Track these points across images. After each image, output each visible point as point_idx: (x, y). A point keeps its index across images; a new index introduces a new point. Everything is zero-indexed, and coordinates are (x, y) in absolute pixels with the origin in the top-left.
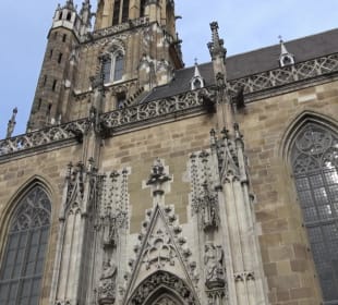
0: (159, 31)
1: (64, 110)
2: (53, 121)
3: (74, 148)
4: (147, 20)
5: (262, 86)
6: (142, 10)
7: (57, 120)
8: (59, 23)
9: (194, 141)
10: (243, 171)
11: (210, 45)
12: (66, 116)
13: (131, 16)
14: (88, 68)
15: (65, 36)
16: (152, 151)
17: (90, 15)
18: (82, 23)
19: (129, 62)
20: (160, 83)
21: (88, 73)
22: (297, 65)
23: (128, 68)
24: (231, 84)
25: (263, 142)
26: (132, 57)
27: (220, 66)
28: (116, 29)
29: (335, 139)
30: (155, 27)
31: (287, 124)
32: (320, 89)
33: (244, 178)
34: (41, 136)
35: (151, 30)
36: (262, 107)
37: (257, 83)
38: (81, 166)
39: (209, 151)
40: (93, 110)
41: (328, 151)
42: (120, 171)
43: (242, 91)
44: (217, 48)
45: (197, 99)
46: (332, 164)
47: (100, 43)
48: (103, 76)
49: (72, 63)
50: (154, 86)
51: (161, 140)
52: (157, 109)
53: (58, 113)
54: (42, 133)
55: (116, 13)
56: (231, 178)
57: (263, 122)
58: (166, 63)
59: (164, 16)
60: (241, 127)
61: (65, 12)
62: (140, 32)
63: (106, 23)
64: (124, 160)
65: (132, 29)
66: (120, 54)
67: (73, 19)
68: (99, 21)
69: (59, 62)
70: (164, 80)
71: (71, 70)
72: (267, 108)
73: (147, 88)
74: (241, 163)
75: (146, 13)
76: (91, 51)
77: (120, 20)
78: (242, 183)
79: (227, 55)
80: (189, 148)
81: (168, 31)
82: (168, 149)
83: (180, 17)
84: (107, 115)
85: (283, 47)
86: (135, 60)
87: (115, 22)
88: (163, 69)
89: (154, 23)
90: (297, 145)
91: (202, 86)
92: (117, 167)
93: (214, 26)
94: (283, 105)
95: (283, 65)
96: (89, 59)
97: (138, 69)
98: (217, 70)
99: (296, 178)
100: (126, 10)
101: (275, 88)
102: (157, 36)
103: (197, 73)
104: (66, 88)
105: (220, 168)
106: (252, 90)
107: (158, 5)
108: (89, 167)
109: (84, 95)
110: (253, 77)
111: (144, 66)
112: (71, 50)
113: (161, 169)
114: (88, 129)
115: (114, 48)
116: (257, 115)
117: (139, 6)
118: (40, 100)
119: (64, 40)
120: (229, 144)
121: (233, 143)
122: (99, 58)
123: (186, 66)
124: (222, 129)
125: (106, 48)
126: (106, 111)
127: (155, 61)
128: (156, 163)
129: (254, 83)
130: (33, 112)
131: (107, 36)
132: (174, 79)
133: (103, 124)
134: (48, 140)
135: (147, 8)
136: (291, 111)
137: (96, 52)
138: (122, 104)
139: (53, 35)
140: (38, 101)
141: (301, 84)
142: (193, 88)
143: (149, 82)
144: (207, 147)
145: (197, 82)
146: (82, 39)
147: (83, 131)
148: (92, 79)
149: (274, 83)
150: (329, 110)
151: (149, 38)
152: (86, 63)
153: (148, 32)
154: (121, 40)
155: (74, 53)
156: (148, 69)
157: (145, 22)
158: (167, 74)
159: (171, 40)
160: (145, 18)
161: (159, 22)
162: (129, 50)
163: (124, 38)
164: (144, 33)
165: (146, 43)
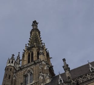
0: (45, 63)
4: (40, 60)
5: (85, 80)
6: (38, 57)
8: (9, 65)
11: (63, 67)
13: (34, 59)
14: (20, 80)
15: (11, 69)
17: (20, 61)
18: (17, 64)
19: (35, 76)
20: (47, 83)
21: (20, 82)
23: (35, 78)
24: (74, 80)
27: (68, 74)
28: (29, 64)
30: (43, 62)
35: (42, 64)
37: (83, 79)
43: (78, 82)
44: (66, 67)
47: (24, 70)
48: (26, 82)
49: (14, 78)
50: (45, 84)
55: (29, 59)
58: (48, 74)
59: (46, 58)
61: (11, 60)
62: (38, 65)
63: (25, 63)
65: (35, 64)
66: (31, 73)
67: (14, 63)
68: (23, 62)
69: (9, 78)
70: (48, 81)
71: (14, 81)
75: (40, 58)
76: (21, 73)
79: (70, 70)
81: (48, 63)
83: (52, 58)
85: (90, 64)
86: (37, 75)
87: (29, 62)
88: (47, 77)
91: (63, 82)
93: (64, 60)
95: (91, 71)
96: (20, 76)
97: (38, 78)
98: (67, 75)
100: (32, 57)
101: (90, 80)
102: (44, 65)
103: (60, 77)
106: (81, 82)
107: (43, 55)
110: (81, 77)
111: (40, 77)
112: (13, 73)
115: (29, 71)
119: (11, 70)
122: (24, 76)
123: (56, 75)
125: (26, 71)
127: (44, 75)
131: (26, 67)
132: (52, 81)
135: (40, 56)
137: (23, 74)
139: (7, 69)
142: (59, 83)
143: (43, 82)
145: (61, 81)
146: (17, 69)
149: (89, 78)
151: (41, 67)
152: (19, 78)
153: (41, 64)
154: (31, 68)
155: (14, 75)
156: (42, 78)
157: (39, 61)
158: (49, 78)
159: (49, 66)
160: (39, 60)
161: (44, 60)
162: (34, 71)
163: (32, 67)
164: (40, 65)
165: (40, 68)
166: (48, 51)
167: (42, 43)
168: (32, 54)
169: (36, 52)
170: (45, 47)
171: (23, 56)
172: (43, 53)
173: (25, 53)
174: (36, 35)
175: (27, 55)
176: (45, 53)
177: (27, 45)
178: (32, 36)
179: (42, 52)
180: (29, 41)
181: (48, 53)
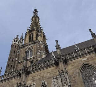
0: (42, 43)
1: (16, 67)
2: (12, 70)
3: (18, 78)
7: (13, 70)
8: (14, 43)
9: (53, 74)
10: (69, 82)
11: (56, 46)
12: (16, 69)
13: (34, 39)
14: (22, 54)
15: (16, 46)
16: (41, 78)
17: (23, 40)
18: (20, 42)
20: (43, 57)
22: (80, 50)
23: (34, 54)
24: (63, 57)
25: (73, 73)
26: (35, 51)
28: (30, 43)
29: (94, 71)
31: (80, 67)
32: (88, 57)
33: (69, 84)
34: (9, 75)
35: (40, 43)
36: (72, 63)
37: (70, 56)
38: (21, 84)
39: (58, 76)
40: (24, 66)
41: (92, 75)
42: (32, 85)
43: (66, 58)
44: (58, 47)
45: (53, 62)
46: (94, 78)
47: (26, 47)
48: (27, 56)
49: (18, 53)
50: (41, 58)
51: (44, 74)
52: (42, 65)
53: (14, 68)
54: (9, 74)
55: (30, 39)
56: (65, 84)
57: (73, 67)
58: (44, 51)
59: (43, 39)
60: (67, 69)
62: (36, 44)
64: (33, 81)
65: (34, 43)
66: (31, 50)
67: (18, 41)
70: (44, 56)
72: (73, 63)
73: (39, 59)
74: (68, 80)
76: (23, 50)
78: (69, 86)
79: (61, 49)
80: (52, 76)
81: (44, 43)
82: (46, 77)
83: (47, 39)
84: (28, 68)
86: (36, 51)
87: (30, 41)
88: (43, 53)
89: (40, 41)
90: (83, 73)
91: (55, 58)
92: (32, 83)
93: (57, 41)
94: (78, 62)
95: (76, 50)
97: (36, 54)
98: (58, 53)
99: (84, 83)
101: (75, 57)
103: (53, 54)
104: (16, 60)
105: (62, 82)
106: (69, 58)
107: (41, 36)
108: (23, 84)
109: (21, 62)
110: (68, 54)
111: (38, 53)
112: (17, 49)
113: (45, 83)
114: (23, 72)
115: (30, 48)
116: (71, 65)
117: (36, 37)
118: (9, 64)
119: (15, 47)
120: (64, 74)
121: (65, 74)
123: (50, 52)
124: (61, 70)
126: (28, 66)
127: (41, 51)
128: (43, 81)
129: (69, 56)
130: (6, 68)
132: (47, 56)
133: (27, 71)
134: (11, 76)
135: (38, 37)
136: (80, 63)
137: (25, 50)
138: (32, 64)
139: (12, 46)
140: (8, 65)
141: (82, 56)
142: (52, 58)
143: (39, 57)
144: (58, 75)
145: (53, 57)
146: (21, 47)
147: (21, 73)
148: (23, 57)
149: (74, 56)
150: (91, 62)
151: (39, 45)
154: (31, 46)
155: (18, 51)
156: (39, 54)
158: (45, 55)
159: (45, 45)
160: (38, 40)
161: (42, 41)
162: (34, 49)
165: (38, 47)
166: (45, 34)
167: (40, 28)
168: (33, 36)
169: (36, 34)
170: (42, 31)
171: (26, 37)
173: (27, 34)
174: (36, 21)
175: (29, 36)
176: (43, 35)
177: (29, 28)
178: (33, 21)
180: (31, 25)
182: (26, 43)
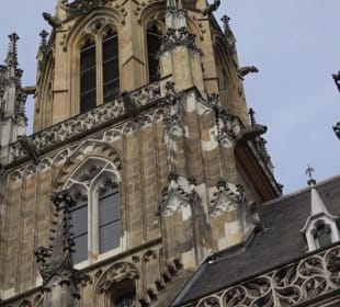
0: (203, 110)
4: (170, 86)
6: (154, 65)
13: (128, 82)
14: (28, 229)
17: (21, 97)
19: (133, 200)
20: (223, 244)
21: (28, 242)
23: (134, 214)
28: (92, 119)
30: (191, 103)
35: (182, 111)
45: (326, 274)
47: (55, 161)
50: (208, 252)
55: (87, 81)
58: (233, 188)
59: (212, 71)
62: (153, 121)
63: (63, 108)
65: (133, 114)
68: (45, 106)
70: (232, 233)
73: (188, 260)
75: (165, 69)
77: (100, 99)
81: (226, 108)
83: (254, 70)
86: (150, 192)
87: (87, 103)
88: (225, 206)
89: (187, 91)
91: (335, 236)
96: (29, 205)
97: (159, 214)
100: (112, 69)
102: (200, 124)
103: (317, 206)
107: (191, 47)
111: (174, 204)
115: (92, 167)
117: (144, 58)
122: (56, 200)
125: (71, 170)
127: (201, 189)
135: (165, 60)
142: (312, 246)
143: (191, 244)
145: (321, 229)
151: (178, 133)
152: (22, 215)
153: (175, 117)
154: (106, 147)
156: (186, 213)
157: (163, 94)
158: (238, 216)
159: (237, 130)
160: (163, 84)
161: (201, 89)
162: (130, 167)
163: (113, 139)
164: (166, 120)
165: (174, 146)
166: (226, 19)
171: (47, 61)
172: (192, 37)
173: (59, 36)
175: (76, 54)
176: (207, 35)
179: (182, 31)
181: (229, 33)
182: (58, 118)
